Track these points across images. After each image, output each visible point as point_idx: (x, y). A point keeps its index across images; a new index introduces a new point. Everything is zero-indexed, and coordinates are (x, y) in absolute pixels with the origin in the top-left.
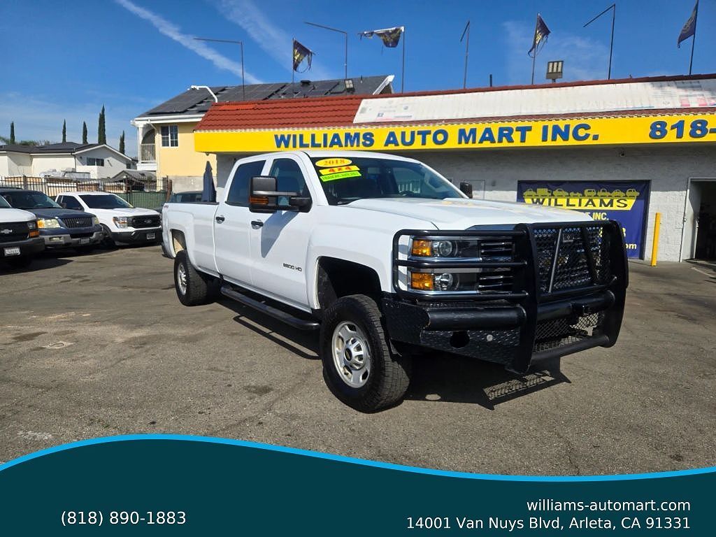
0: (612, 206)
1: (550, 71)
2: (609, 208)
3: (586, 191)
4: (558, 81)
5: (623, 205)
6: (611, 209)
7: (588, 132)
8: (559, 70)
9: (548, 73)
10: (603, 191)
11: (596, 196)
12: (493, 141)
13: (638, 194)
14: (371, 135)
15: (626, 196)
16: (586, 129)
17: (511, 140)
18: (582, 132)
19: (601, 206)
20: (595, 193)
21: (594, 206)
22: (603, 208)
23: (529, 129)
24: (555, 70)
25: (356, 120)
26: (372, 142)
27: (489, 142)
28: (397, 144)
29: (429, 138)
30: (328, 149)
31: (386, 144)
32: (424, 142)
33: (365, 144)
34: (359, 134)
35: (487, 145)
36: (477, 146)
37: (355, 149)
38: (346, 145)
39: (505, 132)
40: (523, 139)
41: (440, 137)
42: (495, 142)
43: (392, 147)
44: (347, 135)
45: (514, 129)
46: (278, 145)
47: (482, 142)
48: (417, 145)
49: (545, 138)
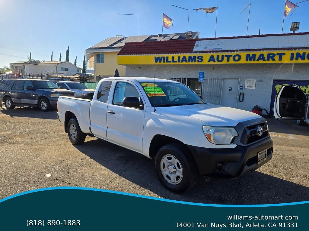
1: (293, 27)
8: (297, 26)
14: (202, 57)
17: (274, 60)
23: (284, 54)
24: (295, 27)
25: (194, 50)
26: (202, 60)
27: (262, 60)
28: (214, 61)
29: (231, 58)
30: (180, 63)
31: (209, 61)
32: (228, 60)
33: (198, 61)
34: (196, 56)
35: (261, 62)
36: (256, 62)
37: (193, 63)
38: (189, 61)
39: (271, 56)
40: (280, 59)
41: (237, 58)
42: (265, 60)
43: (212, 63)
44: (190, 57)
45: (276, 54)
46: (156, 62)
47: (259, 60)
48: (225, 62)
49: (292, 59)
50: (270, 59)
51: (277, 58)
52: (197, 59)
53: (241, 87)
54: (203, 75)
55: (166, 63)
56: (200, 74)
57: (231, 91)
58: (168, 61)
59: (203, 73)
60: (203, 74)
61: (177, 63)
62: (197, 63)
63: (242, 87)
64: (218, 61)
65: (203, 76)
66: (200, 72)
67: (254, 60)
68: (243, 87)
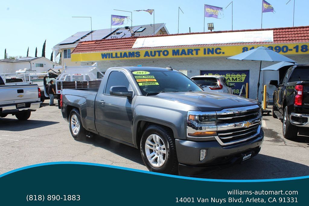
0: (237, 80)
1: (209, 27)
2: (235, 81)
3: (227, 74)
4: (213, 31)
5: (241, 80)
6: (237, 81)
7: (220, 51)
8: (212, 26)
9: (208, 27)
10: (233, 74)
11: (231, 76)
12: (186, 54)
13: (246, 75)
14: (139, 53)
15: (242, 76)
16: (220, 50)
17: (192, 54)
18: (218, 51)
19: (232, 80)
20: (230, 75)
21: (230, 80)
22: (233, 81)
23: (199, 50)
24: (211, 27)
25: (133, 47)
26: (139, 56)
27: (184, 55)
28: (149, 56)
29: (161, 53)
30: (122, 59)
31: (145, 56)
32: (159, 55)
33: (136, 56)
34: (134, 52)
37: (133, 58)
38: (129, 57)
39: (190, 51)
40: (197, 54)
41: (166, 53)
42: (186, 55)
43: (147, 57)
44: (130, 53)
45: (193, 50)
46: (103, 58)
47: (182, 55)
48: (157, 56)
49: (205, 53)
50: (190, 54)
51: (194, 52)
52: (135, 55)
55: (111, 59)
58: (112, 57)
61: (120, 59)
62: (135, 58)
64: (152, 55)
67: (179, 55)
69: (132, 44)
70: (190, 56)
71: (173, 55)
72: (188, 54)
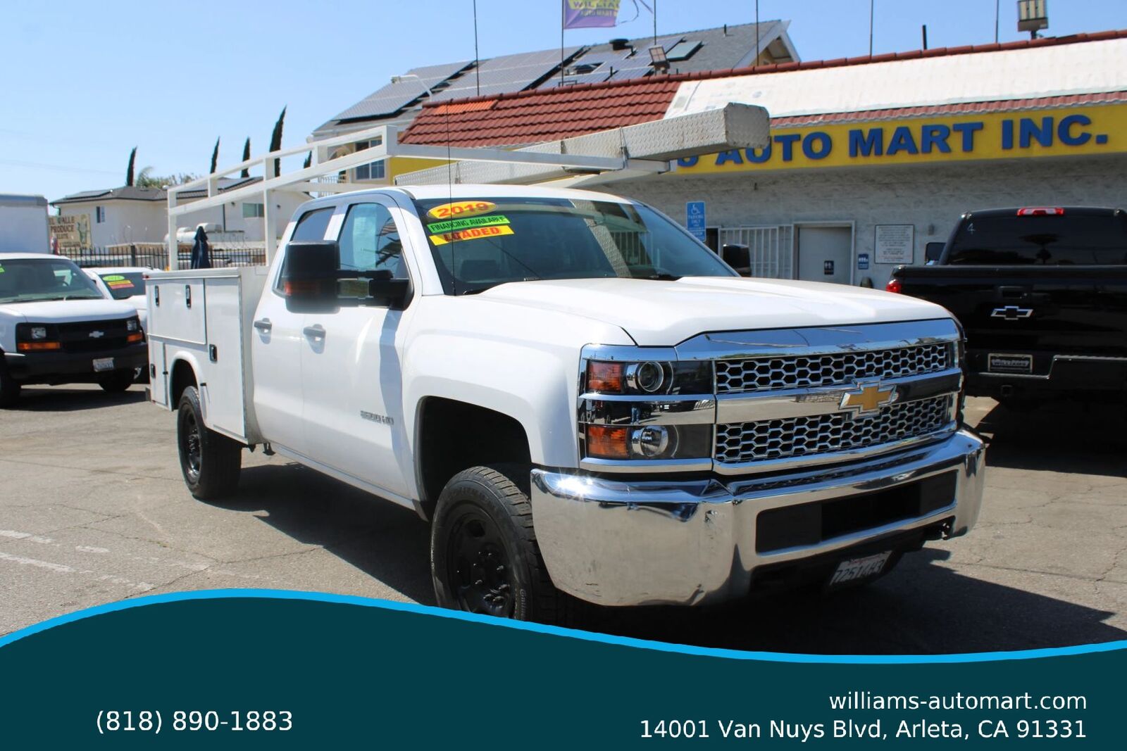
1: (1024, 18)
4: (1042, 34)
7: (1086, 129)
8: (1041, 15)
9: (1021, 21)
12: (913, 150)
16: (1083, 124)
17: (946, 149)
18: (1076, 131)
23: (980, 127)
24: (1032, 16)
27: (906, 152)
28: (740, 162)
29: (798, 148)
31: (720, 163)
32: (788, 156)
33: (681, 163)
35: (903, 158)
36: (886, 160)
39: (936, 134)
40: (968, 146)
41: (818, 146)
42: (917, 152)
43: (729, 167)
45: (951, 128)
47: (895, 153)
48: (777, 162)
49: (1007, 143)
50: (935, 147)
51: (956, 141)
53: (861, 256)
54: (700, 217)
56: (689, 213)
57: (832, 273)
59: (701, 207)
60: (702, 213)
63: (866, 256)
64: (752, 158)
65: (703, 220)
66: (690, 206)
67: (879, 152)
68: (871, 256)
69: (659, 107)
70: (936, 156)
71: (853, 153)
72: (927, 149)
